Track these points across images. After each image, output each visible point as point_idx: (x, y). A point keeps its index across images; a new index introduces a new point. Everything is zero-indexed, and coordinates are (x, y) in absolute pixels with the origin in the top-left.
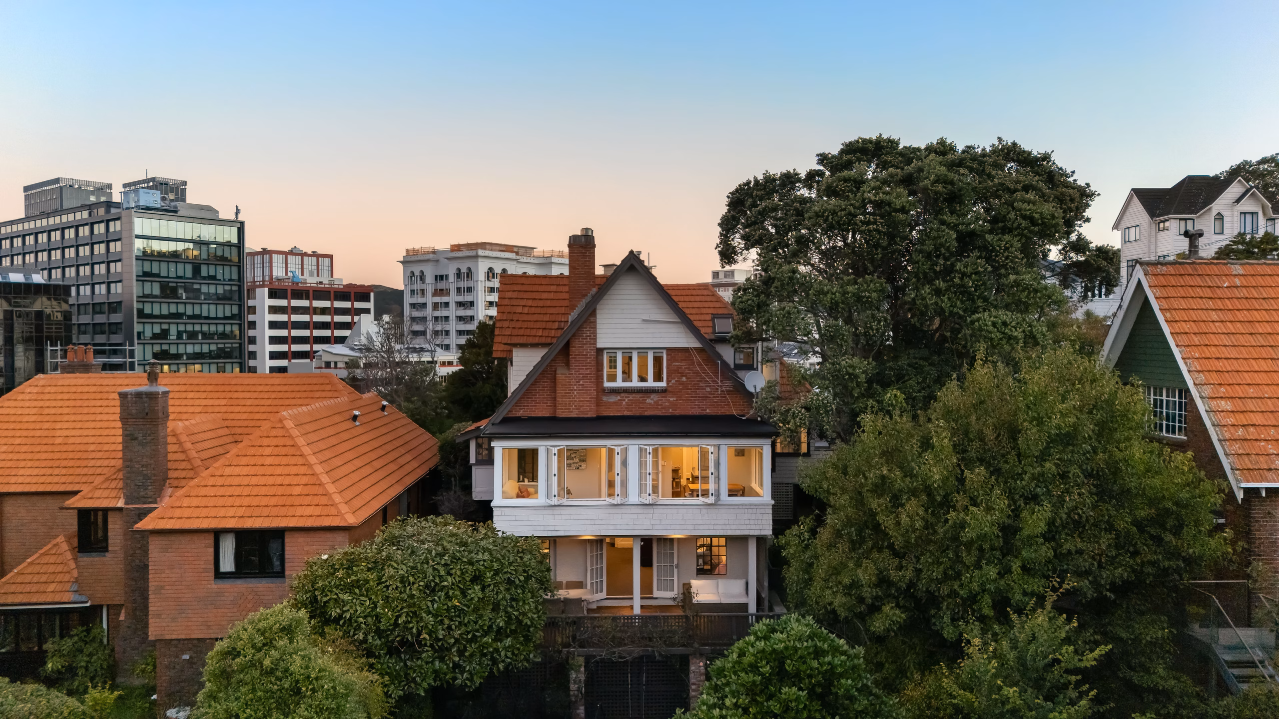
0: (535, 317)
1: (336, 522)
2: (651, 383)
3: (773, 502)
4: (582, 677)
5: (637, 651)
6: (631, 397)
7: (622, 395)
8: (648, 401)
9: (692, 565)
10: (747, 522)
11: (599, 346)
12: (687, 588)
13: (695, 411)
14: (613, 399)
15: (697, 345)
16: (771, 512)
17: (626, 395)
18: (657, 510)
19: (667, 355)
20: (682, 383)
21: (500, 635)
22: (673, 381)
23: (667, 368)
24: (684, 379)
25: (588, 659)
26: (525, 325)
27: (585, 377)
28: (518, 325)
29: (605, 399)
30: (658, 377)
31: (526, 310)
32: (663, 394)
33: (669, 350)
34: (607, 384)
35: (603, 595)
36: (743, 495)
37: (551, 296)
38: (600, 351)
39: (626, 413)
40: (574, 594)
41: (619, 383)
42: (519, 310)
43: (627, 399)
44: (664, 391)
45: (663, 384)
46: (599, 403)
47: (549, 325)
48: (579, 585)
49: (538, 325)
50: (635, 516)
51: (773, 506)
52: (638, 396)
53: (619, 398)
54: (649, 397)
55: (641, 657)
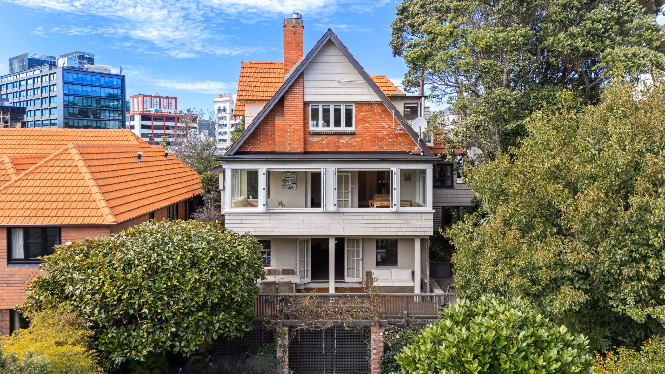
1: (99, 221)
2: (343, 128)
3: (434, 211)
4: (287, 343)
5: (330, 323)
6: (329, 138)
7: (323, 136)
8: (341, 141)
9: (372, 259)
10: (414, 226)
11: (306, 100)
12: (369, 274)
13: (375, 148)
14: (316, 139)
15: (379, 100)
16: (432, 218)
17: (326, 136)
18: (348, 217)
19: (355, 107)
20: (367, 128)
22: (360, 127)
23: (356, 117)
24: (367, 125)
25: (291, 328)
27: (295, 123)
29: (310, 139)
30: (348, 124)
32: (352, 136)
33: (356, 103)
34: (312, 129)
35: (309, 279)
36: (411, 206)
38: (306, 104)
39: (325, 150)
40: (287, 279)
41: (321, 128)
43: (326, 140)
44: (353, 134)
45: (352, 129)
46: (305, 142)
48: (291, 272)
50: (331, 221)
51: (434, 214)
52: (334, 137)
53: (320, 138)
54: (342, 138)
55: (331, 330)
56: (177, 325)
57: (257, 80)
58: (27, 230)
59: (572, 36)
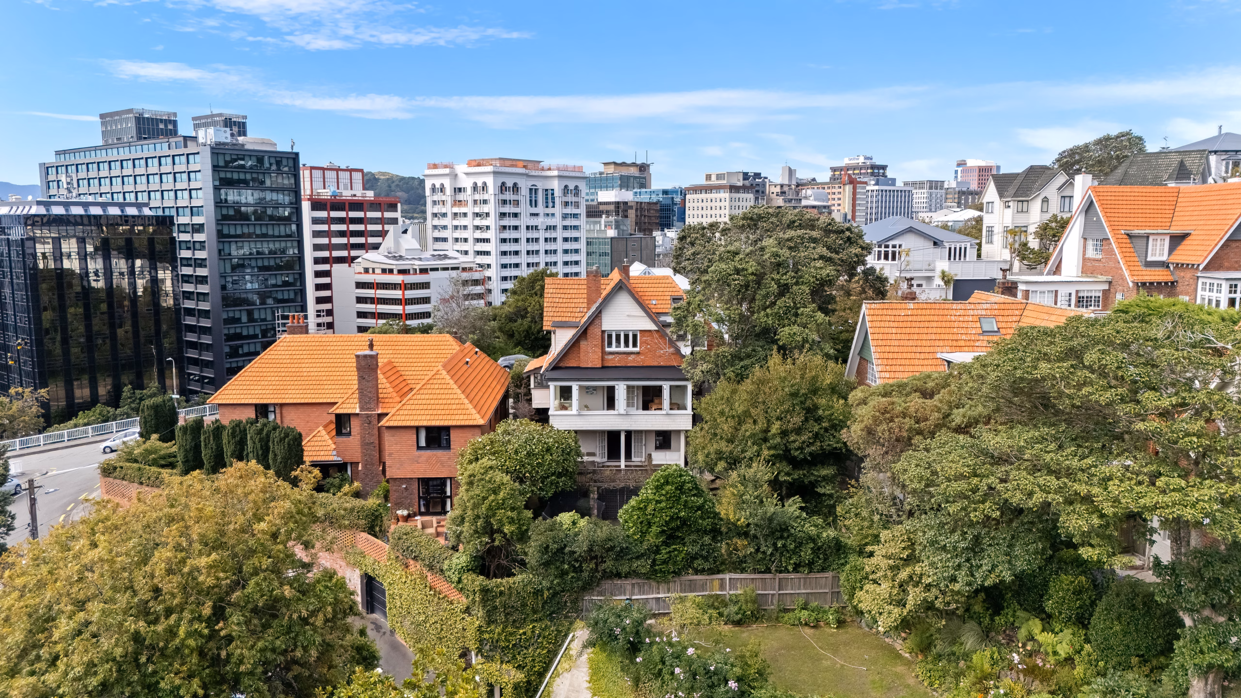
0: (566, 305)
1: (473, 423)
2: (631, 349)
4: (596, 496)
5: (622, 485)
6: (620, 356)
7: (616, 355)
8: (629, 359)
9: (652, 444)
10: (679, 423)
11: (603, 329)
12: (650, 455)
13: (656, 364)
14: (611, 357)
15: (656, 328)
16: (691, 418)
17: (618, 355)
18: (634, 417)
19: (640, 333)
20: (648, 349)
21: (560, 475)
22: (643, 348)
23: (640, 341)
24: (649, 346)
25: (598, 488)
27: (595, 346)
28: (557, 309)
29: (606, 357)
30: (635, 345)
31: (561, 300)
32: (638, 355)
33: (641, 331)
34: (607, 349)
35: (606, 459)
36: (679, 409)
37: (575, 291)
38: (603, 332)
39: (618, 365)
40: (591, 459)
41: (613, 349)
42: (557, 300)
43: (618, 358)
44: (638, 353)
45: (637, 349)
46: (603, 359)
47: (574, 310)
48: (593, 454)
49: (568, 310)
50: (624, 421)
51: (692, 415)
52: (624, 356)
53: (613, 357)
54: (629, 357)
55: (623, 488)
56: (542, 482)
57: (559, 296)
58: (429, 429)
59: (767, 316)
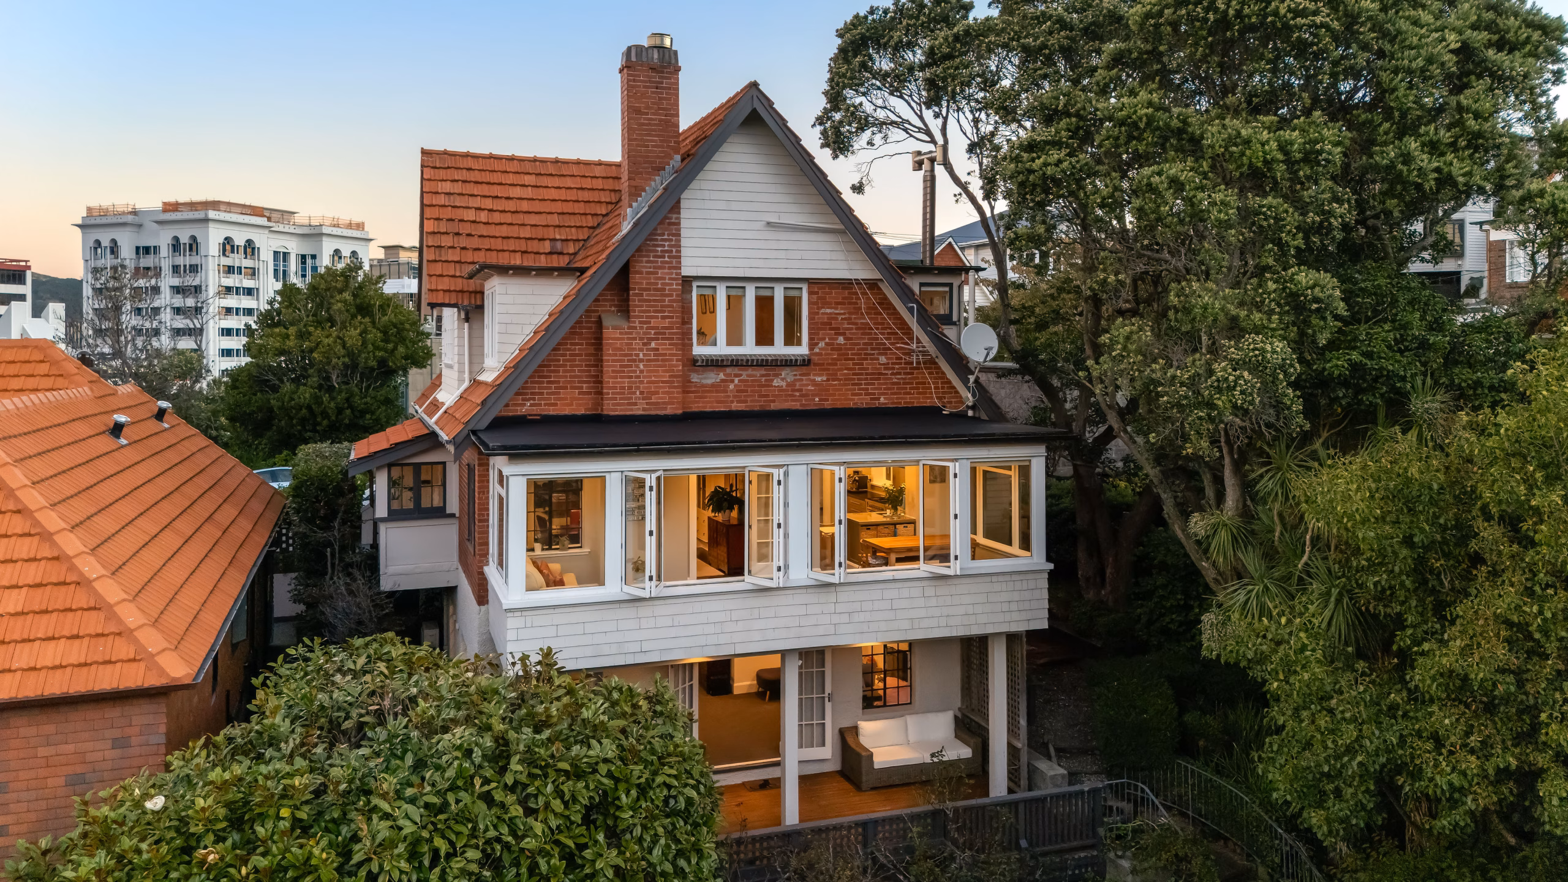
0: (504, 231)
2: (779, 348)
6: (745, 374)
7: (729, 370)
8: (776, 382)
9: (855, 691)
10: (1005, 607)
11: (685, 272)
13: (860, 401)
14: (712, 378)
15: (873, 274)
16: (1045, 584)
17: (736, 371)
18: (844, 595)
19: (810, 293)
20: (838, 348)
22: (822, 344)
23: (811, 318)
24: (841, 340)
26: (486, 244)
27: (660, 334)
29: (695, 378)
30: (791, 338)
31: (483, 216)
32: (804, 369)
33: (813, 283)
37: (529, 193)
38: (687, 282)
39: (736, 406)
41: (721, 348)
42: (470, 215)
43: (737, 379)
44: (805, 363)
45: (801, 351)
46: (686, 387)
47: (534, 246)
49: (512, 245)
50: (802, 610)
52: (758, 372)
53: (722, 376)
54: (777, 375)
